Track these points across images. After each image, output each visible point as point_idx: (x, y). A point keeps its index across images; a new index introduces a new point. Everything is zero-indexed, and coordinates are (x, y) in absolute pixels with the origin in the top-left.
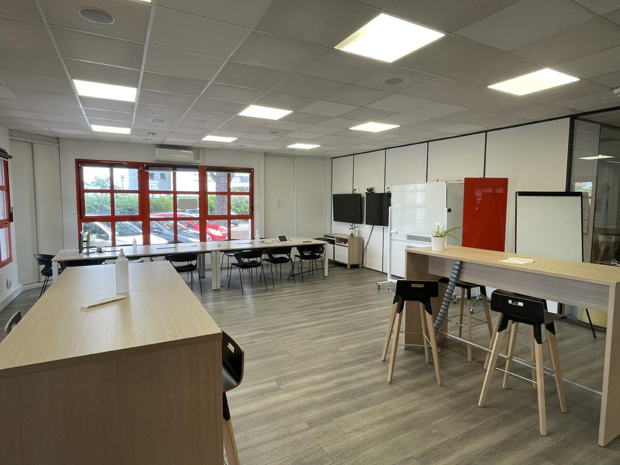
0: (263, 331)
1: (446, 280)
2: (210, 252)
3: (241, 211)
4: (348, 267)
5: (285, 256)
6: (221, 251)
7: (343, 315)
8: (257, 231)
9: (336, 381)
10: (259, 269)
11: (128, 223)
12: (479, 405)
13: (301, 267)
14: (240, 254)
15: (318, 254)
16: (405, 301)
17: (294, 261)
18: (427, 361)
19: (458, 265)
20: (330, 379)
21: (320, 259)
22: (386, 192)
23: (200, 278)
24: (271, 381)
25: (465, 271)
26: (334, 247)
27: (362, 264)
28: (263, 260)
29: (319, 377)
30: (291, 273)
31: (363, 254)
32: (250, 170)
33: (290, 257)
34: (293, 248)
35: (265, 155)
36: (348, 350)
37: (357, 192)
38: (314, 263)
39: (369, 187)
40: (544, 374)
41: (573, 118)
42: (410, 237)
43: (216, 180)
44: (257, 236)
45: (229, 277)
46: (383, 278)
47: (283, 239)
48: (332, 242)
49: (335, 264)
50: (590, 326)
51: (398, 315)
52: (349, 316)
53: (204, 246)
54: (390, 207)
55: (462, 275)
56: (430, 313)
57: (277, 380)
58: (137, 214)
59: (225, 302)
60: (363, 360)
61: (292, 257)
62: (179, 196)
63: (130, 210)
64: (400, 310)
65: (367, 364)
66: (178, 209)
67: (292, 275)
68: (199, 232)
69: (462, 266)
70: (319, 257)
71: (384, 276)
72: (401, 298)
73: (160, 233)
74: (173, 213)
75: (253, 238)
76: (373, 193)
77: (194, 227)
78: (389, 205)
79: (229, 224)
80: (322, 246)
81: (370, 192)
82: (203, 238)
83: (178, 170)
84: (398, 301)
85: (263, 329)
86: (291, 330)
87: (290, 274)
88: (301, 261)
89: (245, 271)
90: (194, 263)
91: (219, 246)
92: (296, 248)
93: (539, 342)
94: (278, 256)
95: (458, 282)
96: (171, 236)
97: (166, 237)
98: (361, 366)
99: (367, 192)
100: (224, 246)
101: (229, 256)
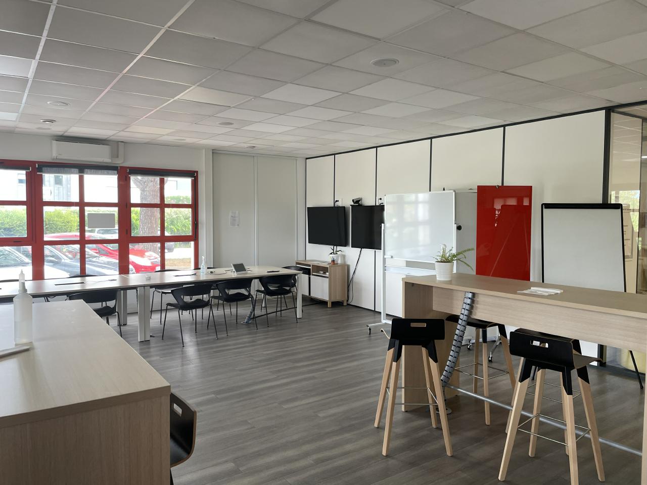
0: (213, 395)
1: (454, 319)
2: (135, 288)
3: (178, 230)
4: (329, 305)
5: (243, 291)
6: (152, 286)
7: (323, 369)
8: (202, 258)
9: (315, 457)
10: (206, 311)
11: (7, 248)
12: (499, 478)
13: (266, 307)
14: (178, 289)
15: (288, 288)
16: (403, 346)
17: (255, 298)
18: (434, 426)
19: (469, 298)
20: (306, 455)
21: (291, 294)
22: (377, 204)
23: (120, 325)
24: (226, 462)
25: (478, 306)
26: (310, 278)
27: (347, 301)
28: (213, 297)
29: (290, 453)
30: (251, 315)
31: (348, 286)
32: (192, 174)
33: (250, 294)
34: (253, 280)
35: (213, 153)
36: (330, 416)
37: (339, 204)
38: (283, 300)
39: (356, 197)
40: (576, 434)
41: (609, 111)
42: (409, 264)
43: (141, 186)
44: (203, 265)
45: (163, 323)
46: (375, 318)
47: (239, 267)
48: (307, 272)
49: (311, 301)
50: (636, 374)
51: (394, 364)
52: (331, 371)
53: (126, 280)
54: (383, 225)
55: (474, 311)
56: (436, 361)
57: (234, 460)
58: (25, 235)
59: (158, 358)
60: (351, 428)
61: (253, 293)
62: (88, 210)
63: (9, 230)
64: (397, 357)
65: (355, 432)
66: (86, 228)
67: (252, 316)
68: (117, 261)
69: (475, 299)
70: (289, 291)
71: (377, 315)
72: (397, 342)
73: (57, 263)
74: (78, 234)
75: (197, 267)
76: (361, 205)
77: (109, 254)
78: (382, 221)
79: (163, 248)
80: (292, 276)
81: (357, 204)
82: (124, 269)
83: (87, 174)
84: (394, 347)
85: (214, 393)
86: (253, 392)
87: (249, 317)
88: (265, 297)
89: (186, 315)
90: (111, 304)
91: (149, 279)
92: (258, 280)
93: (569, 392)
94: (232, 292)
95: (469, 321)
96: (75, 267)
97: (66, 268)
98: (347, 436)
99: (352, 204)
100: (156, 279)
101: (163, 293)
